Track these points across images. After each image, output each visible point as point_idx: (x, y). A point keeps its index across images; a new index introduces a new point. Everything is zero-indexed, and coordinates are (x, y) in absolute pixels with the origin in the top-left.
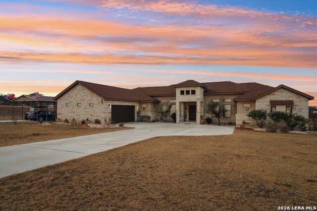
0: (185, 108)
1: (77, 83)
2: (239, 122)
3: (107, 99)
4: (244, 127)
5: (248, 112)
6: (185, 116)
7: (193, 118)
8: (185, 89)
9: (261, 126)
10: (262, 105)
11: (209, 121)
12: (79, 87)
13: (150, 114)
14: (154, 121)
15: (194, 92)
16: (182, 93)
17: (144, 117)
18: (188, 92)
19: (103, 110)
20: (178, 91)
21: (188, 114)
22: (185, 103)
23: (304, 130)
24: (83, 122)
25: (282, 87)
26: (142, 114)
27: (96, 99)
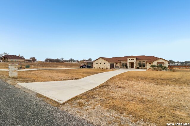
0: (130, 64)
1: (100, 58)
2: (148, 68)
3: (109, 62)
4: (149, 69)
5: (150, 66)
6: (130, 66)
7: (132, 67)
8: (130, 59)
9: (154, 69)
10: (155, 63)
11: (138, 68)
12: (101, 59)
13: (119, 66)
14: (120, 68)
15: (133, 60)
16: (130, 60)
17: (117, 67)
18: (131, 60)
19: (108, 65)
20: (128, 59)
21: (131, 66)
22: (130, 63)
23: (167, 70)
24: (102, 68)
25: (160, 58)
26: (116, 66)
27: (106, 62)
